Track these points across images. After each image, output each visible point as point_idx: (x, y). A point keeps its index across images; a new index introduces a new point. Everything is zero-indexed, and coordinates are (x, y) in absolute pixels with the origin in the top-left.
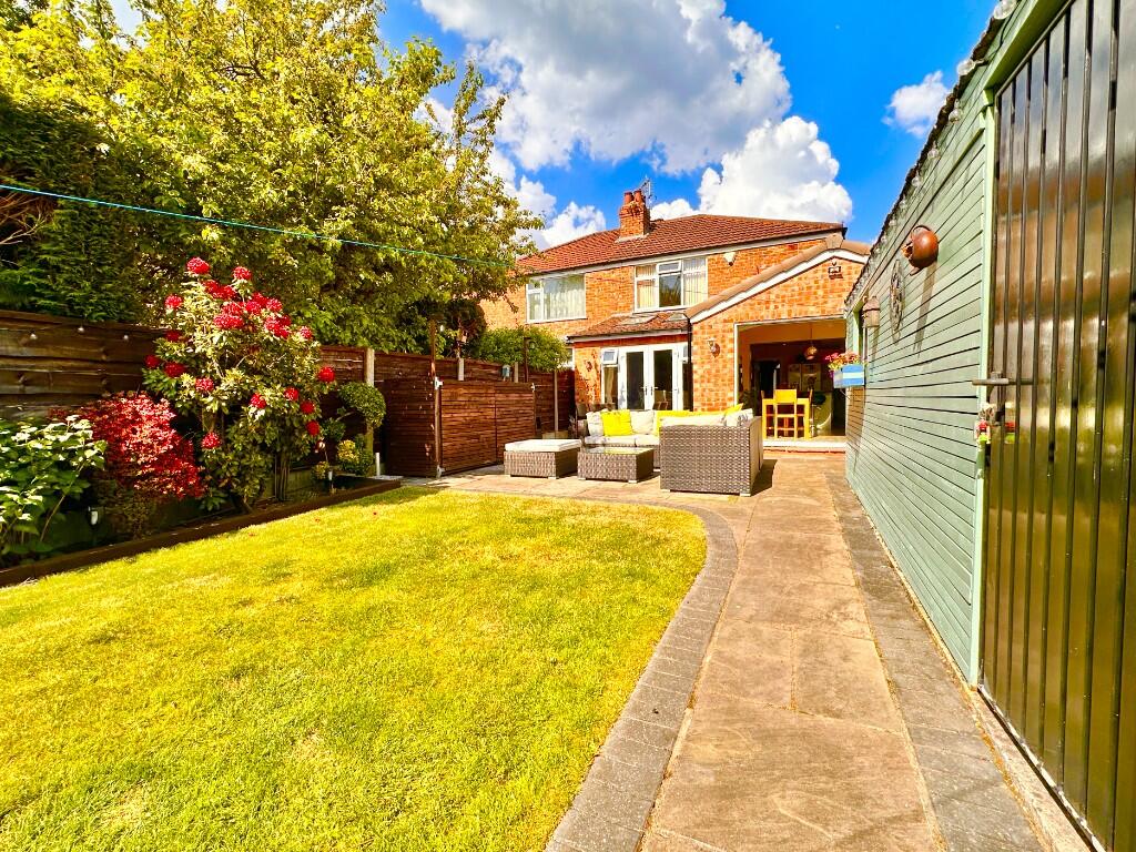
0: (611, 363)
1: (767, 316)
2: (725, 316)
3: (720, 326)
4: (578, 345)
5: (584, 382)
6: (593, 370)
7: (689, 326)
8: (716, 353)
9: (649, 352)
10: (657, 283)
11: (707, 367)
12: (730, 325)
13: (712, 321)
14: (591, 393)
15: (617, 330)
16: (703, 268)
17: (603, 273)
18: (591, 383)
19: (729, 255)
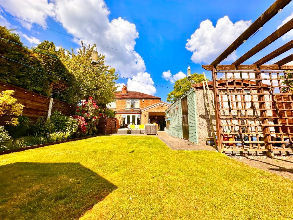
0: (124, 117)
1: (153, 111)
2: (147, 111)
3: (146, 112)
4: (118, 113)
5: (118, 121)
6: (120, 118)
7: (141, 112)
8: (145, 116)
9: (131, 116)
10: (130, 103)
11: (144, 118)
12: (147, 112)
13: (145, 111)
14: (120, 123)
15: (125, 111)
16: (139, 102)
17: (120, 100)
18: (120, 121)
19: (143, 100)
